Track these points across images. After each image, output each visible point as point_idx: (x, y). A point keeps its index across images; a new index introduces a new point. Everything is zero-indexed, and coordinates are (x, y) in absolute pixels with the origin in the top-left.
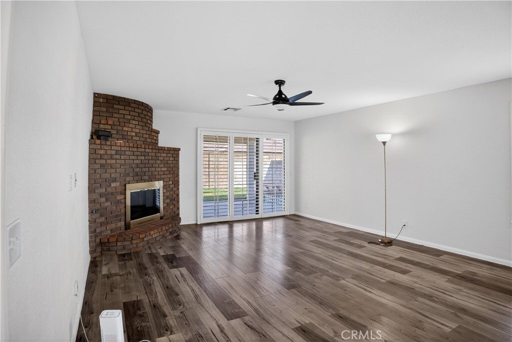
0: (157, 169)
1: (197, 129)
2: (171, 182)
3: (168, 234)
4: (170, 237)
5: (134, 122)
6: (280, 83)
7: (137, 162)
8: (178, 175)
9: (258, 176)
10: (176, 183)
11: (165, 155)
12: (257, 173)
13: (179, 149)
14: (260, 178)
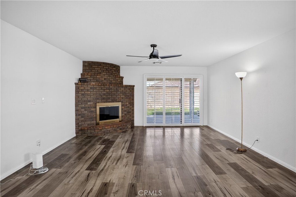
0: (118, 96)
1: (143, 74)
2: (128, 103)
3: (119, 129)
4: (120, 131)
5: (104, 73)
6: (154, 46)
7: (104, 92)
8: (133, 99)
9: (181, 101)
10: (132, 104)
11: (124, 89)
12: (181, 99)
13: (134, 86)
14: (182, 102)
